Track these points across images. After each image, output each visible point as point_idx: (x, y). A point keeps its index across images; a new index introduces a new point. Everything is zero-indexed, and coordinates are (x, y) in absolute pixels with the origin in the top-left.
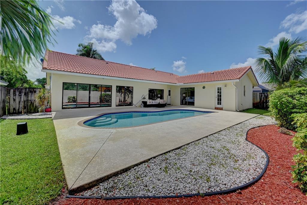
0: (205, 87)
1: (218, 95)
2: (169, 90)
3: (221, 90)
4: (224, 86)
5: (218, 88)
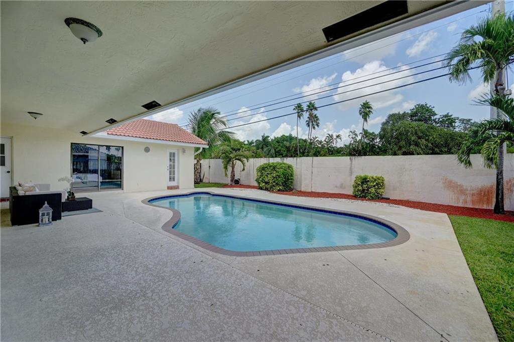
0: (149, 149)
1: (170, 165)
3: (174, 156)
4: (181, 151)
5: (171, 153)
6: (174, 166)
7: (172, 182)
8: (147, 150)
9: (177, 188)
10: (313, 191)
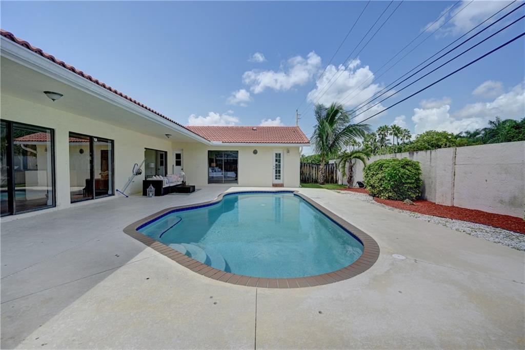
0: (257, 151)
1: (276, 165)
2: (178, 152)
3: (280, 157)
4: (285, 152)
5: (276, 154)
6: (280, 165)
7: (278, 180)
8: (255, 152)
9: (282, 185)
10: (455, 205)
